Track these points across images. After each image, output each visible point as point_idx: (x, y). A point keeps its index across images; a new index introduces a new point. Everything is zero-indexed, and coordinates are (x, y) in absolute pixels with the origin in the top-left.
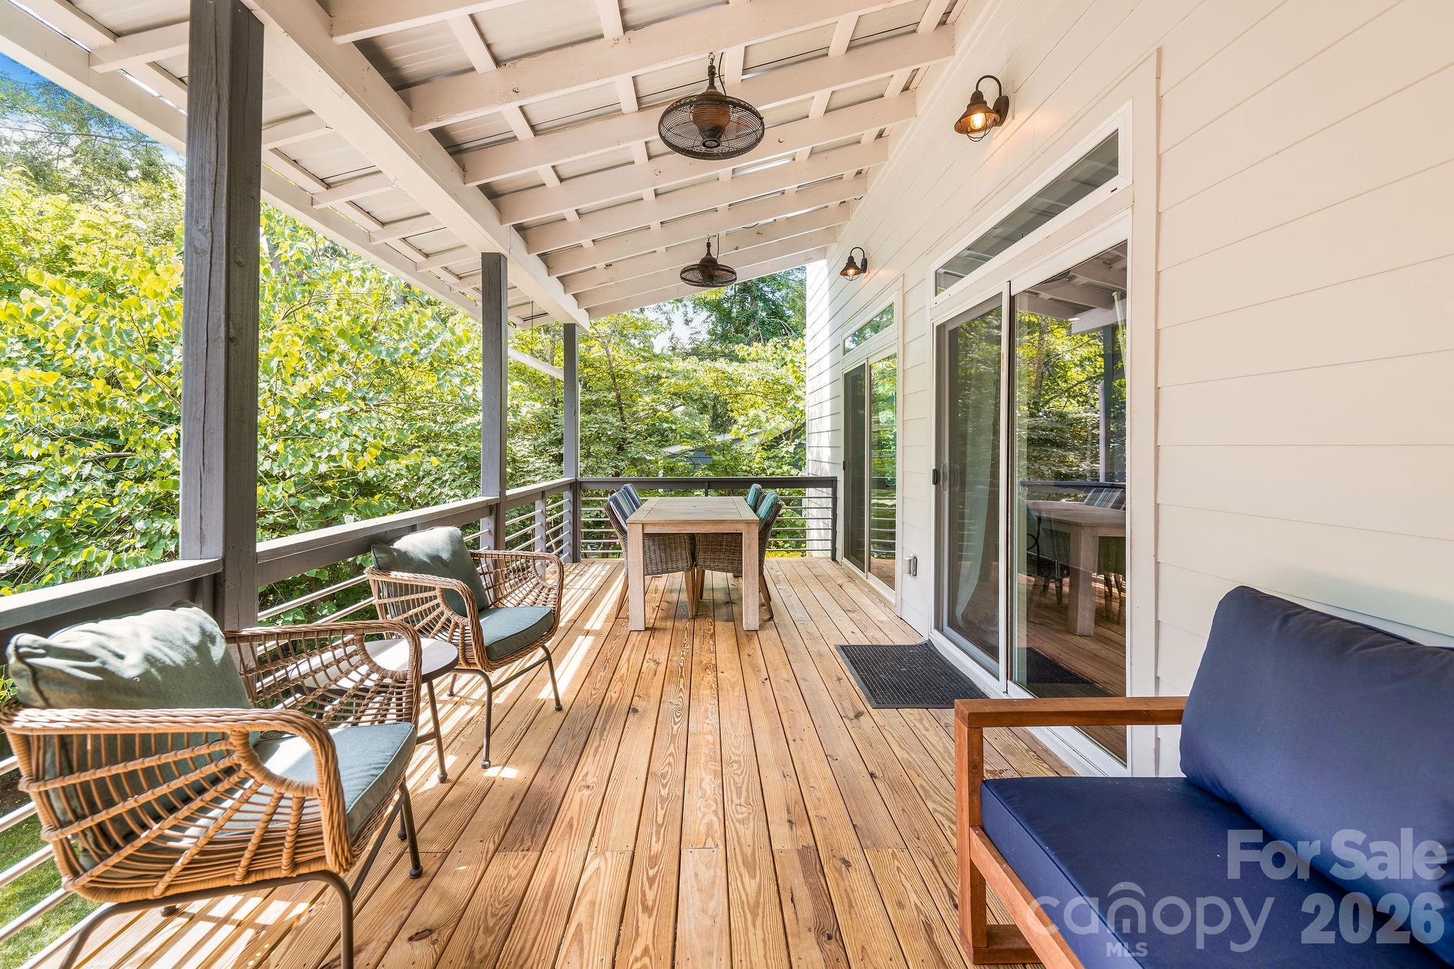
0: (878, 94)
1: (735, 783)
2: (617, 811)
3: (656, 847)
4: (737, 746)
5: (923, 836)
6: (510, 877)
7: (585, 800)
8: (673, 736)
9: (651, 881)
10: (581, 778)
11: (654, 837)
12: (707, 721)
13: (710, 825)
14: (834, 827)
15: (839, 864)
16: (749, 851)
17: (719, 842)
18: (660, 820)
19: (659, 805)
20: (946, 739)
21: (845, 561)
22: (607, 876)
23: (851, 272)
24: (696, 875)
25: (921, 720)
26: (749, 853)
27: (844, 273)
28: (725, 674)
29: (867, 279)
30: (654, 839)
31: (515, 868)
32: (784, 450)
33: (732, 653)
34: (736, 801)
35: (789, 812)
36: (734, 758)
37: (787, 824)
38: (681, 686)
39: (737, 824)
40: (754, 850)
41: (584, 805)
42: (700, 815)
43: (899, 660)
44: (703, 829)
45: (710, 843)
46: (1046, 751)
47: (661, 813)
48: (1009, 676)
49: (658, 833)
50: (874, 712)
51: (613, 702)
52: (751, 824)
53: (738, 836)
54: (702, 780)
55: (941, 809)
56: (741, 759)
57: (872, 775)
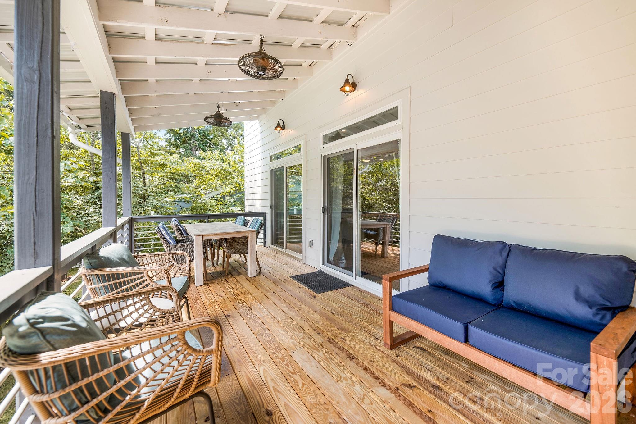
0: (300, 64)
1: (291, 328)
2: (254, 350)
3: (280, 356)
4: (280, 316)
5: (357, 325)
6: (230, 385)
7: (237, 351)
8: (254, 320)
9: (287, 365)
10: (228, 345)
11: (276, 353)
12: (263, 312)
13: (293, 343)
14: (332, 331)
15: (341, 339)
16: (312, 346)
17: (300, 347)
18: (274, 347)
19: (270, 343)
20: (345, 298)
21: (271, 246)
22: (270, 370)
23: (279, 129)
24: (301, 358)
25: (334, 294)
26: (313, 346)
27: (276, 129)
28: (255, 294)
29: (284, 133)
30: (277, 354)
31: (229, 382)
32: (229, 201)
33: (252, 286)
34: (296, 333)
35: (316, 331)
36: (284, 321)
37: (318, 334)
38: (241, 303)
39: (302, 340)
40: (313, 345)
41: (238, 352)
42: (287, 341)
43: (315, 277)
44: (292, 345)
45: (298, 348)
46: (372, 294)
47: (272, 345)
48: (356, 274)
49: (277, 351)
50: (319, 295)
51: (215, 315)
52: (306, 338)
53: (305, 343)
54: (278, 331)
55: (357, 316)
56: (286, 320)
57: (332, 313)
